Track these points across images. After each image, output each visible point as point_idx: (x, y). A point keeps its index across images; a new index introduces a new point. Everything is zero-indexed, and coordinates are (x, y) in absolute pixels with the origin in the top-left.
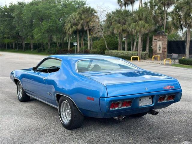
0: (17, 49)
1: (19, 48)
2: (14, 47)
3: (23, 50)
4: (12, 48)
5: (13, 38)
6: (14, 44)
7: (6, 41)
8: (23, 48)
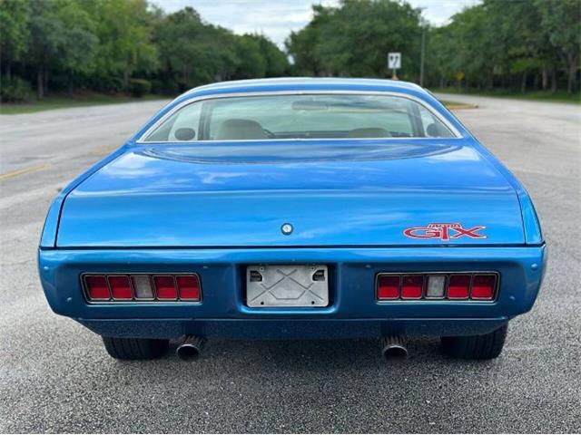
0: (553, 90)
1: (559, 87)
2: (544, 83)
3: (569, 91)
4: (540, 87)
5: (541, 54)
6: (544, 74)
7: (522, 66)
8: (570, 86)
